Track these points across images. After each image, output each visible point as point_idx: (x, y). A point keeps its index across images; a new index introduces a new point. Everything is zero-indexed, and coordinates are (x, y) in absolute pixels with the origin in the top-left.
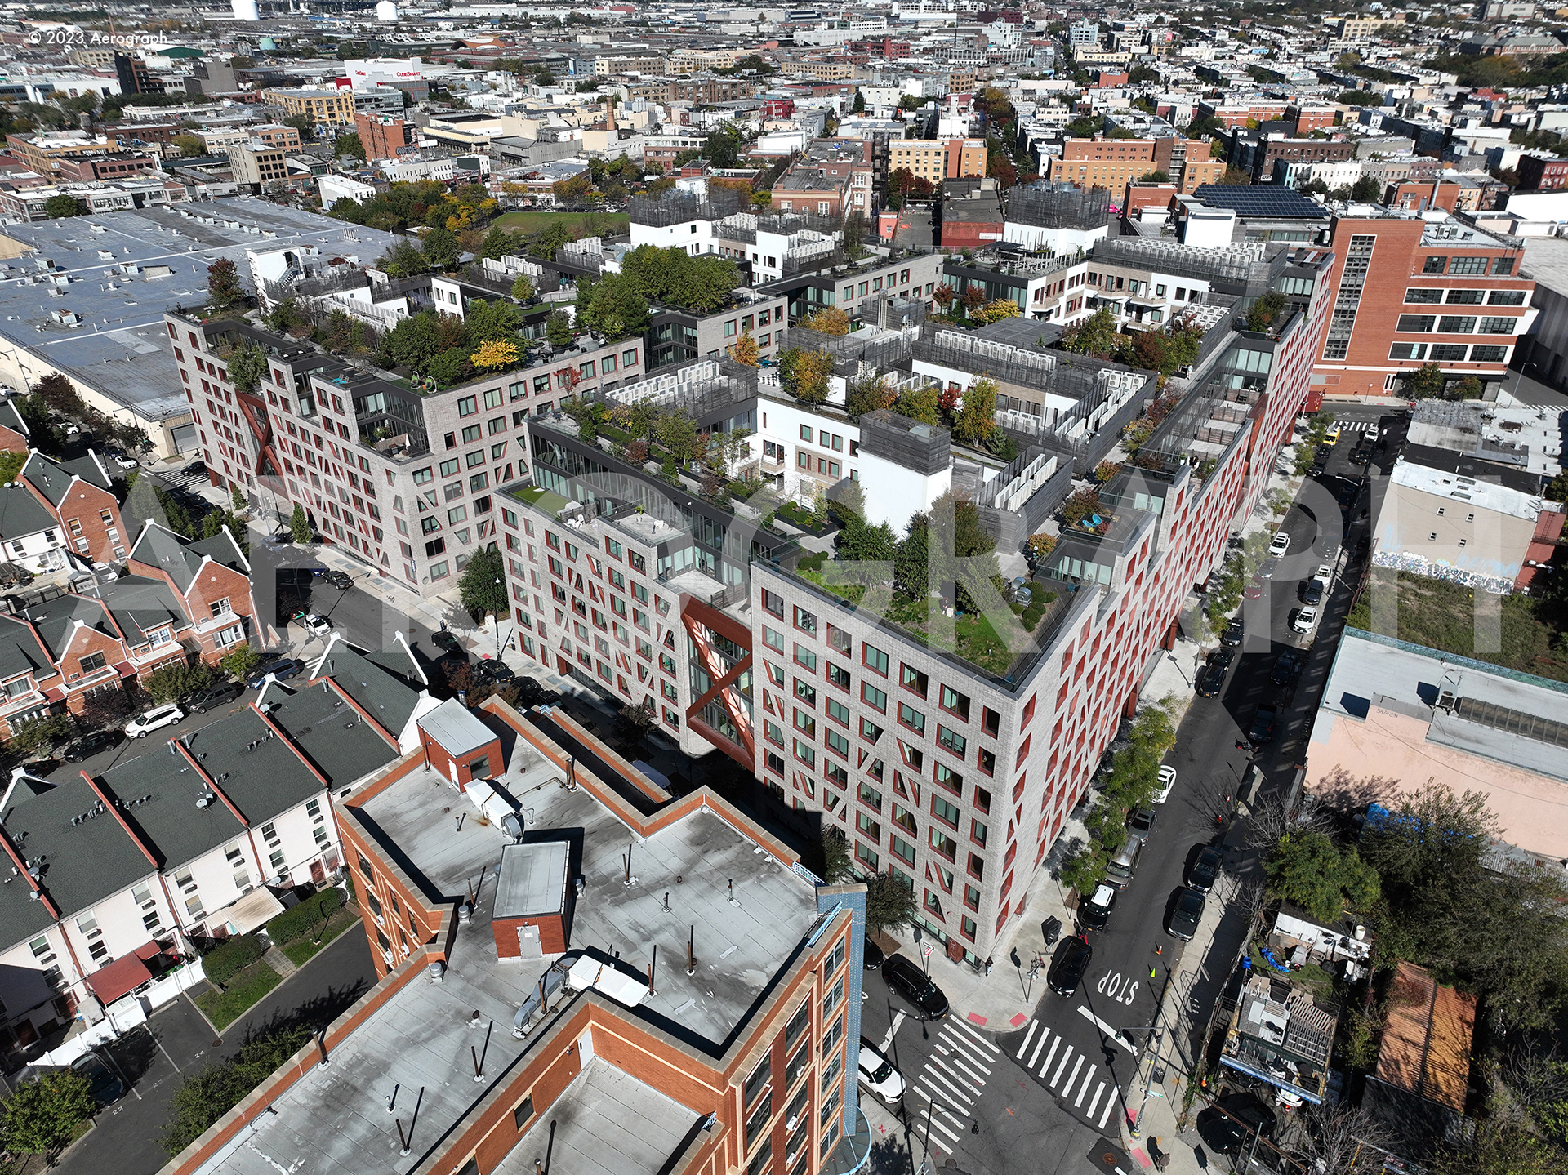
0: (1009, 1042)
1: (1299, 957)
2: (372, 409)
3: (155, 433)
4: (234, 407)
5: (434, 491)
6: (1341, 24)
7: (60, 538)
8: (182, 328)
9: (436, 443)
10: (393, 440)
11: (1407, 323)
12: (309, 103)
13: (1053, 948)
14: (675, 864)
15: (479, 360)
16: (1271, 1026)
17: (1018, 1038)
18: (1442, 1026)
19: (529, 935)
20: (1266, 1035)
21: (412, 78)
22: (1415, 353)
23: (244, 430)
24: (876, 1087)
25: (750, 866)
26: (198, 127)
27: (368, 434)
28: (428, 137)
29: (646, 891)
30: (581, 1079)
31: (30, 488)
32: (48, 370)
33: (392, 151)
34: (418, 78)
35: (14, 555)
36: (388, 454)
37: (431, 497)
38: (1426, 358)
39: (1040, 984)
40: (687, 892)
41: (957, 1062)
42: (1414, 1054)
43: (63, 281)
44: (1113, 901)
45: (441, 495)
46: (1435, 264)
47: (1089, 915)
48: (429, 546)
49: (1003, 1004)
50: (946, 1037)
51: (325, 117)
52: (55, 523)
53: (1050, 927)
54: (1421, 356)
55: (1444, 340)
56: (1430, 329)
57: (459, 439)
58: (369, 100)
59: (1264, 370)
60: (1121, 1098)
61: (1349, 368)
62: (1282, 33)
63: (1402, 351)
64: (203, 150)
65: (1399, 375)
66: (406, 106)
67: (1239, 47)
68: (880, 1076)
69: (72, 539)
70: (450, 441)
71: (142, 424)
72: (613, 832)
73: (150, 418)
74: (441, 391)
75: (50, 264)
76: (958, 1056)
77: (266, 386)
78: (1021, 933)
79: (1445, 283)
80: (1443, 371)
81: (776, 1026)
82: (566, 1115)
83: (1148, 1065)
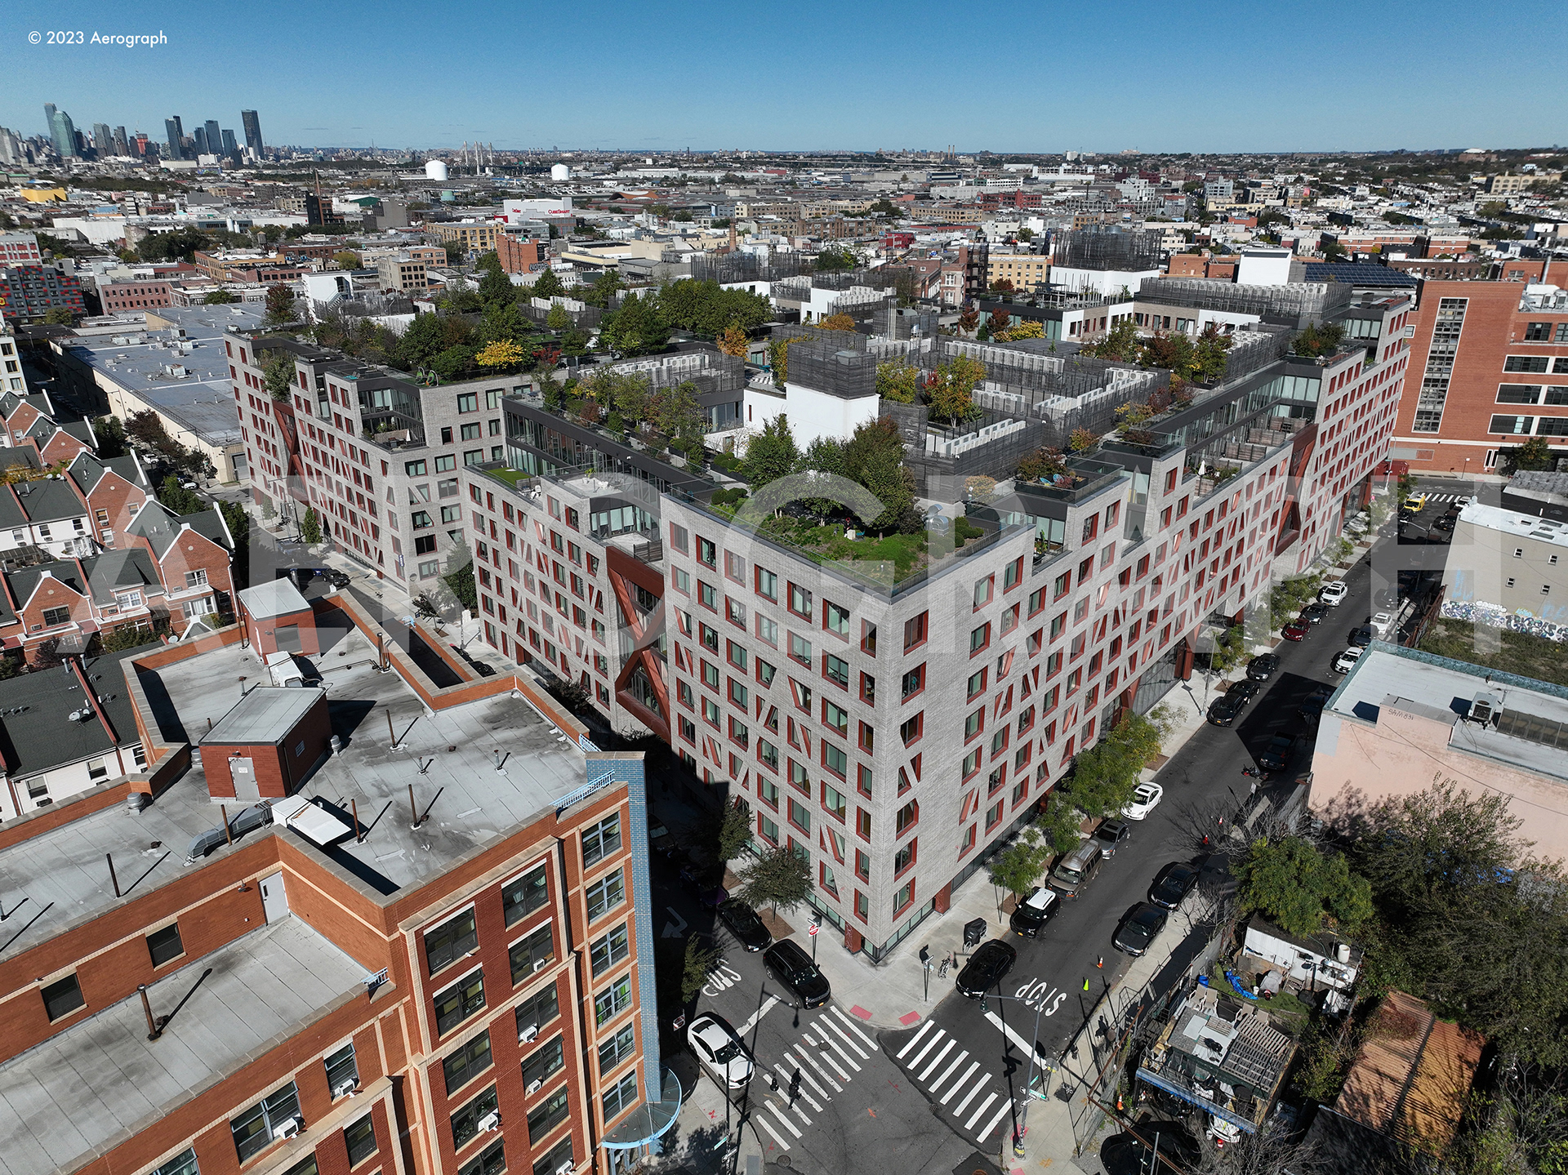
0: (891, 1041)
1: (1271, 983)
2: (378, 404)
4: (271, 419)
5: (426, 486)
6: (1490, 181)
7: (87, 526)
8: (236, 344)
9: (433, 437)
10: (392, 434)
11: (1508, 394)
12: (464, 232)
13: (972, 950)
14: (454, 736)
15: (485, 359)
16: (1212, 1045)
17: (902, 1038)
18: (1432, 1063)
19: (243, 768)
20: (1202, 1052)
21: (562, 215)
22: (1519, 427)
23: (278, 441)
24: (719, 1069)
26: (359, 247)
27: (370, 427)
28: (565, 261)
29: (408, 756)
30: (263, 933)
31: (70, 481)
32: (142, 407)
33: (525, 267)
34: (568, 215)
35: (40, 539)
36: (387, 446)
37: (424, 491)
38: (1533, 432)
39: (945, 985)
40: (454, 759)
41: (824, 1054)
42: (1390, 1091)
43: (188, 346)
44: (1053, 907)
45: (434, 490)
46: (1539, 331)
47: (1023, 918)
48: (419, 541)
49: (895, 1000)
50: (819, 1027)
51: (478, 245)
52: (83, 512)
53: (975, 928)
54: (1526, 429)
55: (1553, 413)
56: (1535, 401)
57: (456, 434)
58: (520, 231)
59: (1312, 398)
60: (1013, 1112)
61: (1443, 441)
62: (1426, 189)
63: (1503, 425)
64: (359, 265)
65: (1502, 451)
66: (552, 237)
67: (1379, 201)
68: (724, 1056)
69: (98, 529)
70: (447, 436)
71: (205, 448)
73: (214, 444)
74: (441, 385)
76: (826, 1047)
77: (295, 390)
78: (938, 932)
79: (1552, 351)
80: (1551, 447)
81: (484, 881)
82: (227, 965)
83: (1057, 1078)
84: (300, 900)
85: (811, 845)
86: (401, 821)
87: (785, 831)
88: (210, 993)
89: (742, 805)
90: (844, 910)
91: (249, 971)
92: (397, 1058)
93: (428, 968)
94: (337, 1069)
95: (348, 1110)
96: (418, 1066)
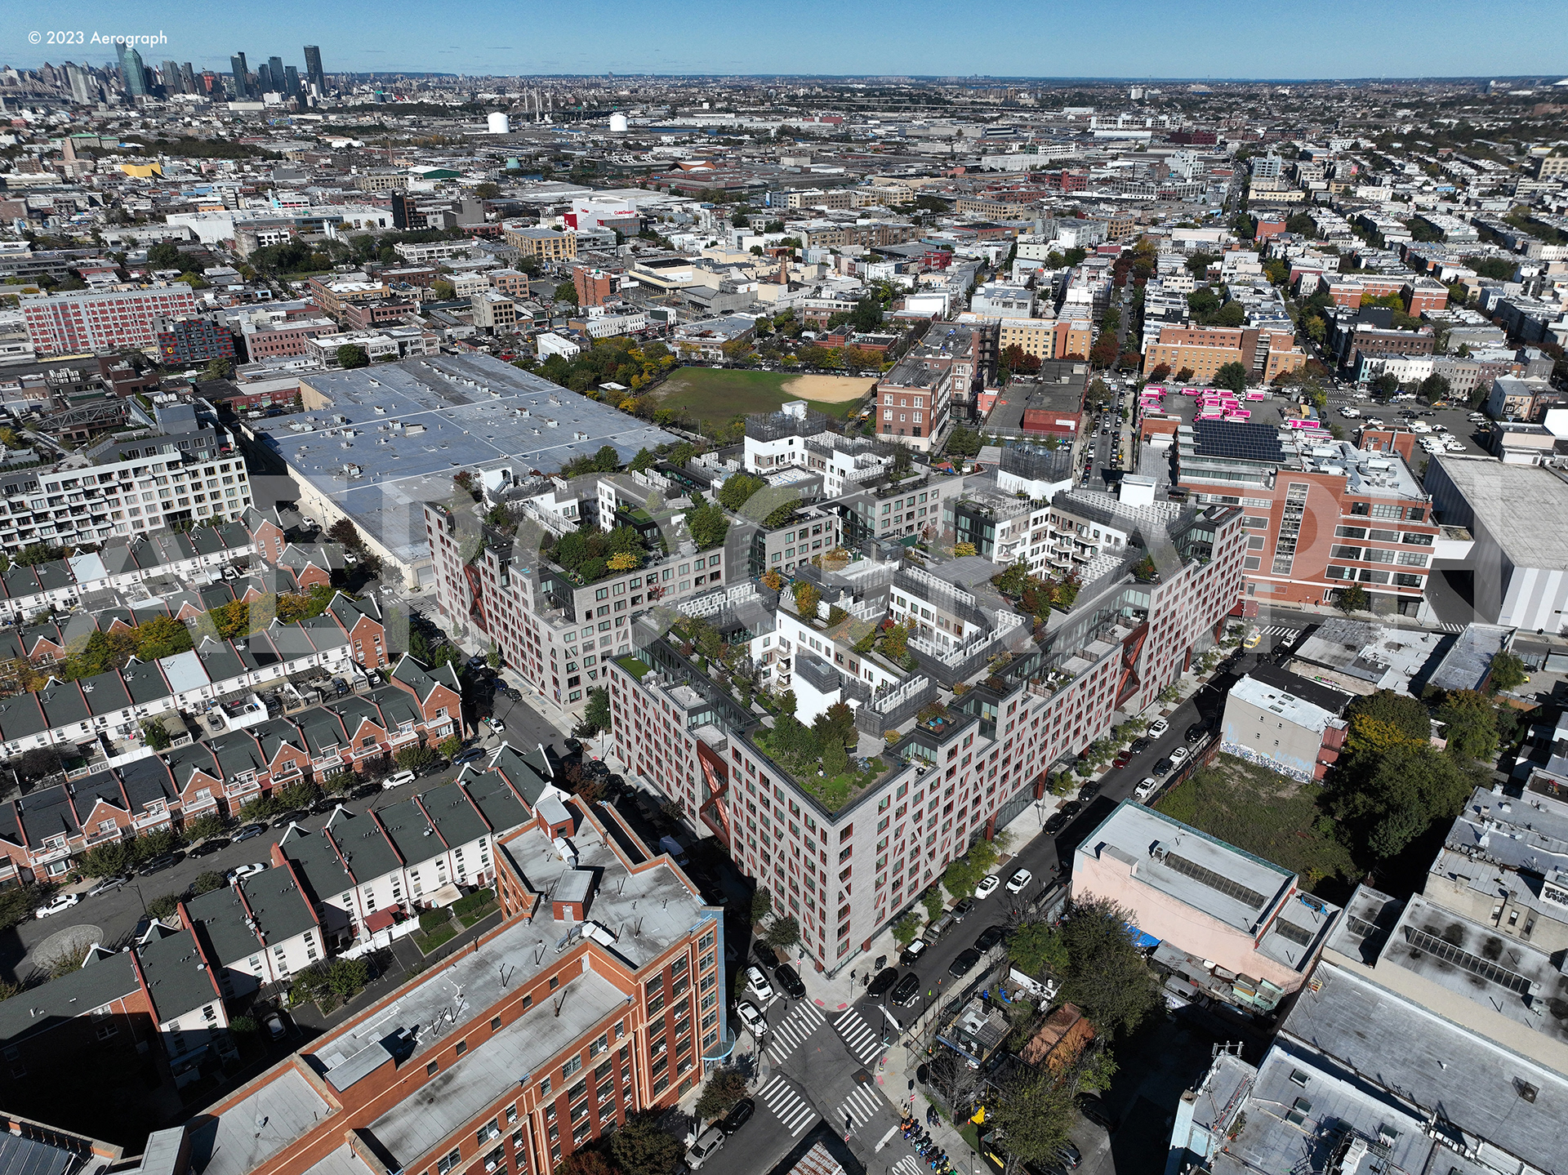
0: (832, 1017)
1: (1019, 996)
2: (544, 589)
3: (407, 572)
4: (460, 570)
5: (576, 646)
7: (349, 653)
8: (434, 516)
9: (580, 616)
10: (554, 612)
11: (1339, 551)
12: (539, 243)
13: (877, 973)
14: (643, 889)
15: (612, 565)
16: (974, 1025)
17: (837, 1015)
18: (1069, 1039)
19: (568, 910)
20: (969, 1029)
21: (627, 216)
22: (1346, 575)
23: (465, 586)
24: (751, 1027)
25: (678, 894)
26: (450, 271)
27: (539, 605)
28: (632, 279)
29: (627, 899)
30: (582, 976)
31: (335, 617)
32: (342, 516)
33: (599, 300)
34: (632, 216)
35: (322, 661)
36: (551, 620)
37: (574, 649)
38: (1356, 579)
39: (862, 990)
40: (645, 902)
41: (800, 1022)
42: (1044, 1049)
43: (350, 435)
44: (921, 952)
45: (580, 650)
46: (1360, 509)
47: (906, 957)
48: (570, 681)
49: (837, 997)
50: (799, 1009)
51: (551, 254)
52: (347, 641)
53: (881, 960)
54: (1352, 577)
55: (1369, 566)
56: (1357, 557)
57: (595, 614)
58: (588, 240)
59: (1145, 605)
60: (882, 1052)
62: (1475, 167)
63: (1336, 573)
64: (453, 293)
65: (1334, 591)
66: (618, 244)
67: (1427, 183)
68: (754, 1022)
69: (355, 652)
70: (589, 615)
71: (399, 564)
72: (620, 870)
73: (405, 561)
74: (586, 585)
75: (343, 419)
76: (801, 1019)
77: (482, 565)
78: (863, 962)
79: (1368, 524)
80: (1370, 590)
81: (666, 963)
82: (573, 989)
83: (904, 1038)
84: (594, 964)
85: (800, 919)
86: (630, 933)
87: (788, 909)
88: (571, 1000)
89: (766, 891)
90: (815, 952)
91: (581, 991)
92: (635, 1026)
93: (647, 994)
94: (618, 1029)
95: (621, 1043)
96: (642, 1027)
